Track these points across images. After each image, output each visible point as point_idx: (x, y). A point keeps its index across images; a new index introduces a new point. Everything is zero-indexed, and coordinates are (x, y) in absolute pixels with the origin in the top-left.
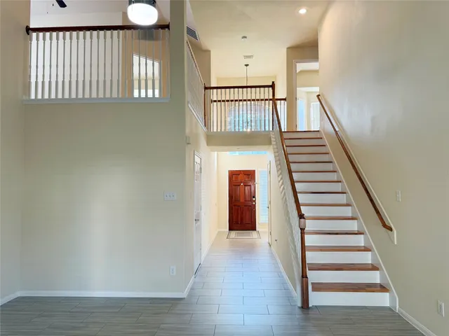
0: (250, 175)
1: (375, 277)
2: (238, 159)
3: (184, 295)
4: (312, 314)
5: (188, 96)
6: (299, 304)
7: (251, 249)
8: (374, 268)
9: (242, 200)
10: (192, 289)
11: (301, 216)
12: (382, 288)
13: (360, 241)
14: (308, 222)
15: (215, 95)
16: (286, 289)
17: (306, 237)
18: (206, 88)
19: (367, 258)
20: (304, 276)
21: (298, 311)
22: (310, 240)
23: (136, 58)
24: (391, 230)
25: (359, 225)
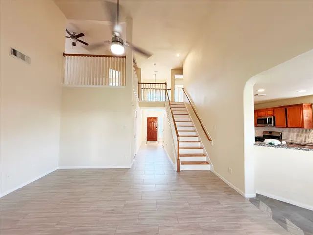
0: (156, 119)
1: (204, 159)
2: (152, 112)
3: (130, 167)
4: (181, 174)
5: (133, 86)
6: (176, 170)
7: (156, 148)
8: (204, 155)
9: (152, 129)
10: (133, 165)
11: (178, 135)
12: (207, 163)
13: (199, 145)
14: (180, 137)
15: (142, 86)
16: (171, 164)
17: (180, 143)
18: (139, 83)
19: (201, 151)
20: (178, 159)
21: (176, 173)
22: (181, 145)
23: (111, 70)
24: (211, 140)
25: (199, 139)
